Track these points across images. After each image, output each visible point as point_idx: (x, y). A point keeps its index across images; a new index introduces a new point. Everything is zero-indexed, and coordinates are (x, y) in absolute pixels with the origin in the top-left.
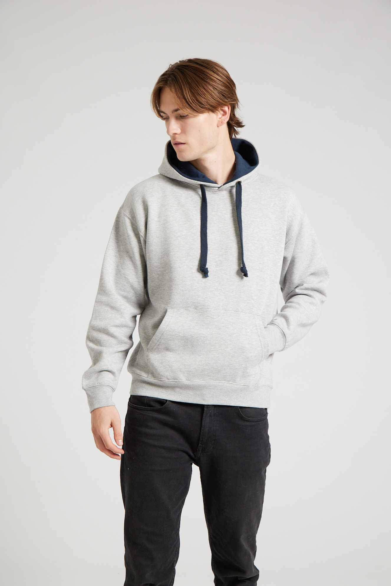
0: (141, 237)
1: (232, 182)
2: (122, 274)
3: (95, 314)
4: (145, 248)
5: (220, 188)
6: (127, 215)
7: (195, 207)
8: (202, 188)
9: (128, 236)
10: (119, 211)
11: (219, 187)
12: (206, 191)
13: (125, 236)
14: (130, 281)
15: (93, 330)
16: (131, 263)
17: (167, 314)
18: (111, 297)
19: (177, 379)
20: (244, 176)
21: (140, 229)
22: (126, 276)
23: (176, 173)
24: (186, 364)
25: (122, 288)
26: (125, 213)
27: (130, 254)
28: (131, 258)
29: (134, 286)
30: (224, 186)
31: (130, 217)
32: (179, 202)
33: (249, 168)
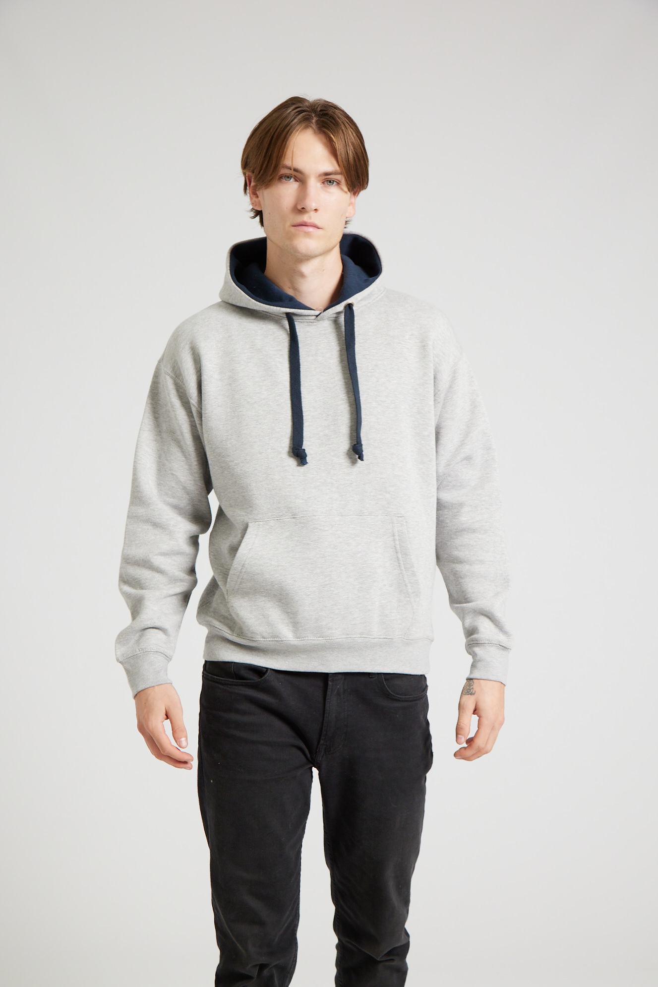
0: (192, 406)
1: (337, 306)
2: (167, 470)
3: (129, 538)
4: (201, 425)
5: (319, 317)
6: (169, 372)
7: (280, 350)
8: (290, 317)
9: (172, 407)
10: (157, 366)
11: (317, 315)
12: (296, 323)
13: (167, 406)
14: (182, 480)
15: (128, 563)
17: (247, 531)
18: (152, 508)
19: (278, 637)
20: (357, 294)
21: (190, 393)
22: (174, 473)
23: (246, 297)
24: (289, 611)
25: (170, 493)
26: (165, 369)
27: (178, 435)
29: (188, 488)
30: (325, 312)
31: (173, 375)
32: (252, 345)
33: (366, 281)
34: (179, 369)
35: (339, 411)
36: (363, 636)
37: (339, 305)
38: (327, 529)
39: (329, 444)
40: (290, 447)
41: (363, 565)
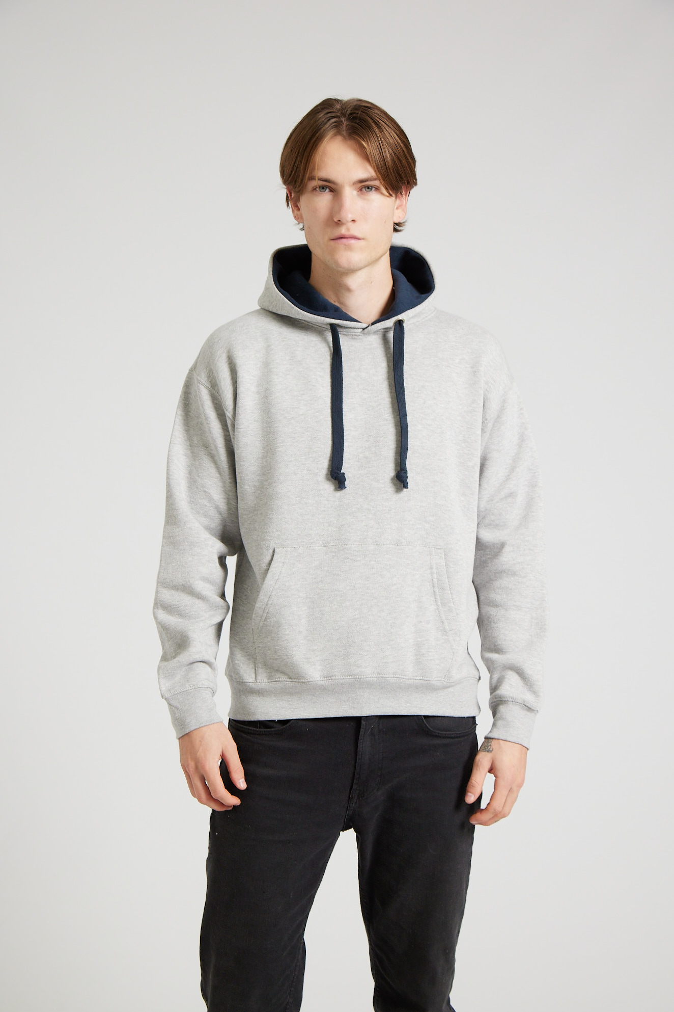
0: (227, 419)
1: (387, 321)
2: (199, 487)
5: (366, 330)
6: (204, 382)
7: (322, 364)
8: (334, 329)
9: (206, 419)
10: (188, 375)
11: (365, 328)
12: (340, 336)
13: (200, 418)
14: (214, 498)
16: (212, 465)
17: (274, 558)
20: (409, 311)
21: (226, 405)
22: (207, 490)
23: (289, 304)
26: (199, 378)
27: (212, 450)
28: (213, 458)
30: (372, 326)
31: (208, 385)
32: (292, 357)
33: (418, 298)
34: (214, 378)
35: (382, 432)
36: (397, 676)
37: (389, 320)
38: (359, 559)
39: (369, 467)
40: (328, 469)
41: (397, 599)
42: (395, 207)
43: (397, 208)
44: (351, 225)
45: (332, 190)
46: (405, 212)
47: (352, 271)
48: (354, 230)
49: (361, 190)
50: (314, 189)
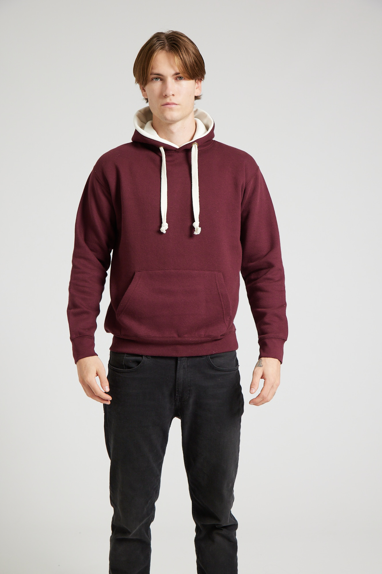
42: (196, 88)
43: (196, 89)
44: (172, 97)
45: (161, 80)
46: (200, 90)
47: (173, 122)
48: (173, 100)
49: (176, 79)
50: (152, 79)
